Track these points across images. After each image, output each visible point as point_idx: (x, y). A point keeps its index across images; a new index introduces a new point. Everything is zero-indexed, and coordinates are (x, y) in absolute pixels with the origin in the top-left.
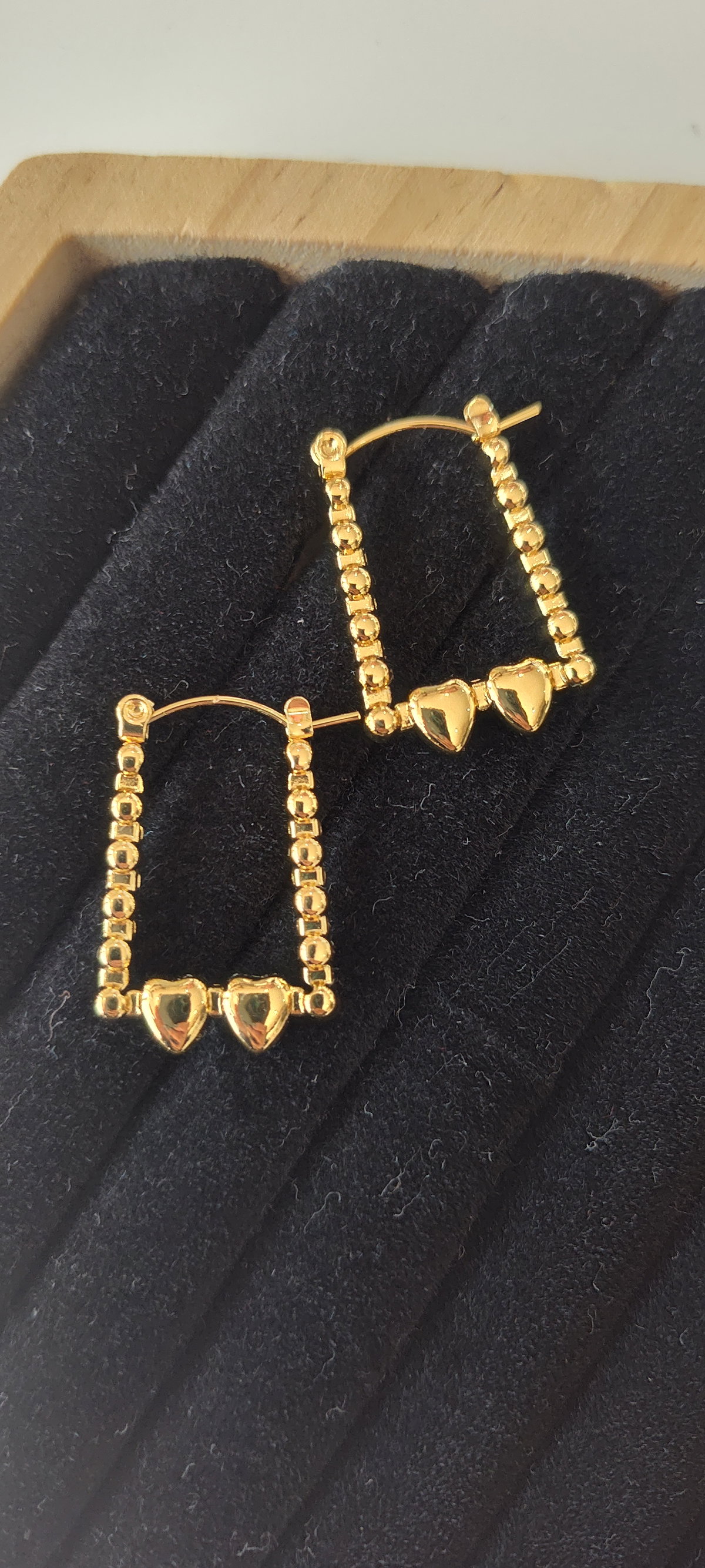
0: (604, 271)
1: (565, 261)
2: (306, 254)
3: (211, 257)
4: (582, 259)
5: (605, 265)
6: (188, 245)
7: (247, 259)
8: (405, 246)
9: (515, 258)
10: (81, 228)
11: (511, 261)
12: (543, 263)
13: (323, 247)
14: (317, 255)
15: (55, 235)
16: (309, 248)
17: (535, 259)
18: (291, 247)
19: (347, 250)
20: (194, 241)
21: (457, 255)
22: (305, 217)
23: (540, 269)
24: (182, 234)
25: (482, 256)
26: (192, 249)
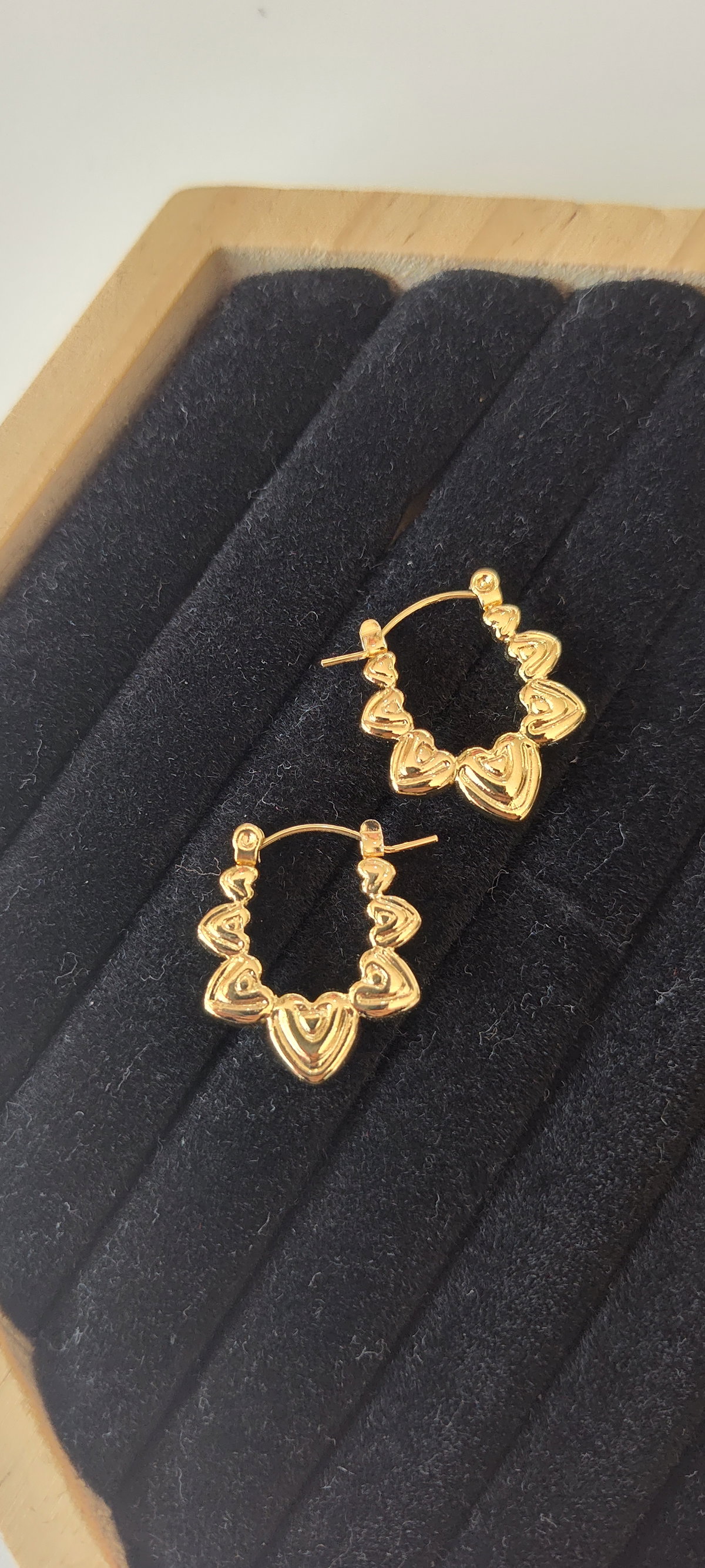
0: (662, 279)
1: (629, 271)
2: (413, 264)
3: (333, 267)
4: (642, 270)
5: (662, 273)
6: (316, 257)
7: (364, 268)
8: (496, 258)
9: (587, 267)
10: (228, 242)
11: (584, 270)
12: (611, 272)
13: (428, 258)
14: (422, 266)
15: (207, 248)
16: (416, 259)
17: (604, 269)
18: (401, 259)
19: (448, 262)
20: (321, 254)
21: (539, 265)
22: (413, 234)
23: (610, 276)
24: (312, 248)
25: (560, 266)
26: (319, 260)
